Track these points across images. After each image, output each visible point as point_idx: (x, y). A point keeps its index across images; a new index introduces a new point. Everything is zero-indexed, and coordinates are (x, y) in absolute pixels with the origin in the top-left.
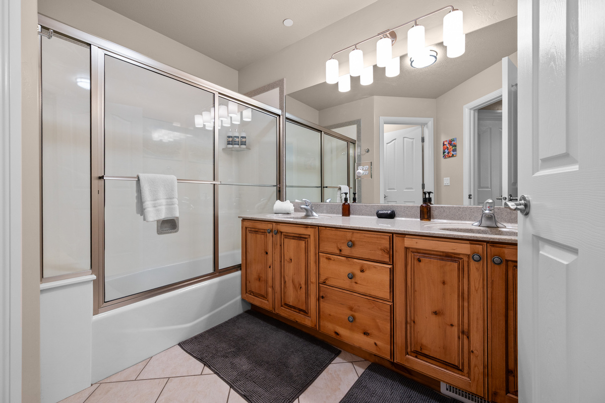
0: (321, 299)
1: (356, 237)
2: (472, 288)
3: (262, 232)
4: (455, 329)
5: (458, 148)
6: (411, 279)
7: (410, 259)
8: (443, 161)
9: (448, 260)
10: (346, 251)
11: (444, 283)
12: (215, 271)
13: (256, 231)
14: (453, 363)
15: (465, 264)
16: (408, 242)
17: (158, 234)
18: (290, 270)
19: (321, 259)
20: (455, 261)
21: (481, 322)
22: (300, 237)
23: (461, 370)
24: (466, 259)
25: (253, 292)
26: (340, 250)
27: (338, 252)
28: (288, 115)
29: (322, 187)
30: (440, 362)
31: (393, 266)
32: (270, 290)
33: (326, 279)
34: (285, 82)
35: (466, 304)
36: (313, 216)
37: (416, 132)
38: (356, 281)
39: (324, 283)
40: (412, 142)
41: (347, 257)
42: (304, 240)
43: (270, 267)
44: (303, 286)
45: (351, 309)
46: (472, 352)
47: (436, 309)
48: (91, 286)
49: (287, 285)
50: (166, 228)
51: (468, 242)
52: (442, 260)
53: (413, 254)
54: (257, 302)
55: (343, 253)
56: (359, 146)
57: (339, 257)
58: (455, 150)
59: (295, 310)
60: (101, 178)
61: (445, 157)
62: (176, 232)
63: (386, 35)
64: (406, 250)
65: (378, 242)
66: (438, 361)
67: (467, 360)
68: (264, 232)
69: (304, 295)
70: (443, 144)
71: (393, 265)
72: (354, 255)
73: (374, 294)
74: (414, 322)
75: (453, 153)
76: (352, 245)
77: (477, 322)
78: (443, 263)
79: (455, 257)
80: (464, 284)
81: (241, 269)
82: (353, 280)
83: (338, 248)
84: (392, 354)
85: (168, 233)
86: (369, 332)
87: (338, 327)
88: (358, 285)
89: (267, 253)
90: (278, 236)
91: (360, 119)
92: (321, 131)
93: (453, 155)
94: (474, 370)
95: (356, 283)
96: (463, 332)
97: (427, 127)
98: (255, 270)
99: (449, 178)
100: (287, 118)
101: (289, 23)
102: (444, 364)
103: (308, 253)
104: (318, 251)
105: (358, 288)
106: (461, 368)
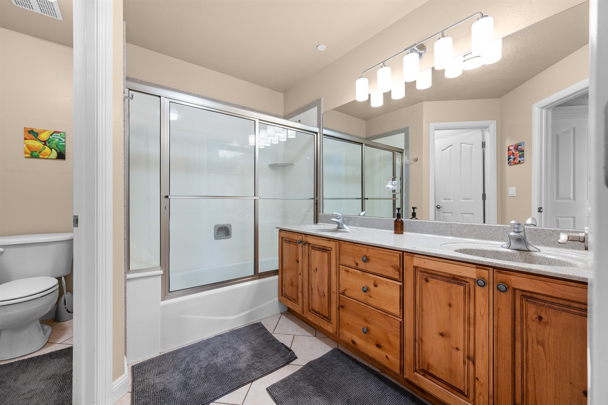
0: (341, 308)
1: (370, 253)
2: (478, 314)
3: (294, 242)
4: (461, 353)
5: (525, 153)
6: (420, 298)
7: (419, 278)
8: (508, 167)
9: (454, 283)
10: (362, 265)
11: (450, 305)
12: (255, 274)
13: (290, 241)
14: (458, 387)
15: (471, 288)
16: (417, 262)
17: (215, 239)
18: (315, 278)
19: (341, 271)
20: (461, 284)
21: (486, 350)
22: (324, 249)
23: (466, 396)
24: (472, 283)
25: (287, 295)
26: (357, 264)
27: (355, 266)
28: (325, 132)
29: (363, 199)
30: (446, 385)
31: (403, 284)
32: (300, 295)
33: (345, 290)
34: (322, 100)
35: (472, 329)
36: (344, 229)
37: (475, 137)
38: (370, 295)
39: (343, 293)
40: (471, 148)
41: (363, 271)
42: (327, 252)
43: (300, 274)
44: (326, 294)
45: (366, 321)
46: (477, 379)
47: (442, 331)
48: (160, 278)
49: (313, 292)
50: (221, 234)
51: (474, 266)
52: (449, 282)
53: (421, 274)
54: (291, 305)
55: (359, 267)
56: (407, 155)
57: (356, 271)
58: (522, 156)
59: (319, 316)
60: (167, 197)
61: (510, 163)
62: (229, 238)
63: (414, 49)
64: (415, 270)
65: (390, 259)
66: (444, 384)
67: (473, 386)
68: (296, 243)
69: (327, 303)
70: (508, 149)
71: (403, 282)
72: (369, 270)
73: (386, 309)
74: (422, 341)
75: (520, 159)
76: (367, 260)
77: (483, 349)
78: (449, 285)
79: (461, 280)
80: (471, 309)
81: (278, 274)
82: (368, 293)
83: (355, 262)
84: (402, 369)
85: (223, 239)
86: (381, 344)
87: (354, 336)
88: (372, 298)
89: (298, 262)
90: (307, 246)
91: (408, 127)
92: (362, 144)
93: (520, 161)
94: (479, 397)
95: (370, 296)
96: (469, 358)
97: (488, 131)
98: (288, 276)
99: (515, 188)
100: (324, 135)
101: (322, 48)
102: (450, 387)
103: (330, 264)
104: (339, 265)
105: (371, 301)
106: (466, 393)
